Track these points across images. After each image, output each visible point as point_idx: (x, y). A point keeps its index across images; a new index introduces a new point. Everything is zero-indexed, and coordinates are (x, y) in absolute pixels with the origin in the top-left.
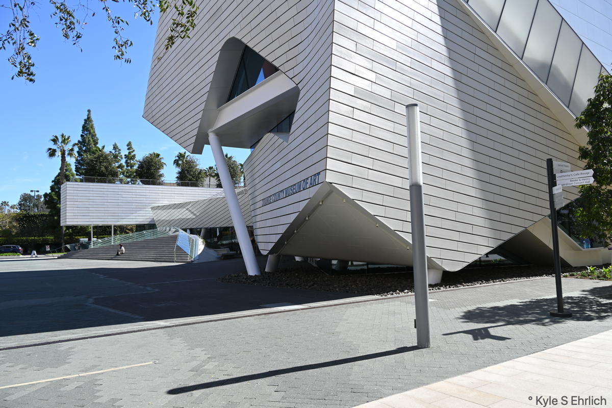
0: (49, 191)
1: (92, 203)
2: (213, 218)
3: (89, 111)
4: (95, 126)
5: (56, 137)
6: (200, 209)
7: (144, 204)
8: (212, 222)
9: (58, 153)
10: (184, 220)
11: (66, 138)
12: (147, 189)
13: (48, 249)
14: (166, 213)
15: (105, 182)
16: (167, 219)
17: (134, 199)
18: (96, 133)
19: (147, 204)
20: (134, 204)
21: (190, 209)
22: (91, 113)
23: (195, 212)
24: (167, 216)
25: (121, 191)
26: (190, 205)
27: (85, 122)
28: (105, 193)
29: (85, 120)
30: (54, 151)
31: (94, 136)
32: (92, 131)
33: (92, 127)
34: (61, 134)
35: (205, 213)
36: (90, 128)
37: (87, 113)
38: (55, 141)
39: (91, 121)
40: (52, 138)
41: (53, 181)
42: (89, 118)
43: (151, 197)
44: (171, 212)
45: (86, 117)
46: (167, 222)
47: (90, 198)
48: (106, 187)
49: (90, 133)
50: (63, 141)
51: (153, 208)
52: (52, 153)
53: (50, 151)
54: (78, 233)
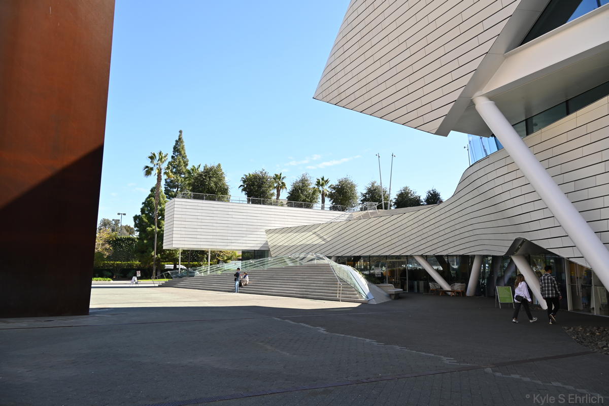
0: (139, 213)
1: (199, 224)
2: (351, 244)
3: (181, 132)
4: (186, 147)
5: (154, 154)
6: (333, 232)
7: (256, 227)
8: (349, 250)
9: (155, 172)
10: (308, 247)
11: (163, 155)
12: (259, 209)
14: (285, 237)
15: (214, 200)
16: (286, 244)
17: (244, 220)
18: (187, 154)
19: (259, 227)
20: (244, 226)
21: (319, 233)
22: (182, 134)
23: (325, 237)
24: (285, 241)
25: (231, 210)
26: (319, 228)
27: (176, 144)
28: (215, 212)
29: (176, 141)
30: (152, 169)
31: (184, 157)
32: (183, 152)
33: (183, 148)
34: (159, 152)
35: (340, 237)
36: (181, 149)
37: (179, 133)
38: (152, 158)
39: (182, 142)
40: (150, 155)
41: (143, 203)
42: (180, 139)
43: (262, 218)
44: (293, 236)
45: (177, 139)
46: (286, 248)
47: (199, 217)
48: (215, 206)
49: (180, 154)
50: (160, 159)
51: (268, 231)
52: (148, 171)
53: (146, 169)
54: (165, 258)
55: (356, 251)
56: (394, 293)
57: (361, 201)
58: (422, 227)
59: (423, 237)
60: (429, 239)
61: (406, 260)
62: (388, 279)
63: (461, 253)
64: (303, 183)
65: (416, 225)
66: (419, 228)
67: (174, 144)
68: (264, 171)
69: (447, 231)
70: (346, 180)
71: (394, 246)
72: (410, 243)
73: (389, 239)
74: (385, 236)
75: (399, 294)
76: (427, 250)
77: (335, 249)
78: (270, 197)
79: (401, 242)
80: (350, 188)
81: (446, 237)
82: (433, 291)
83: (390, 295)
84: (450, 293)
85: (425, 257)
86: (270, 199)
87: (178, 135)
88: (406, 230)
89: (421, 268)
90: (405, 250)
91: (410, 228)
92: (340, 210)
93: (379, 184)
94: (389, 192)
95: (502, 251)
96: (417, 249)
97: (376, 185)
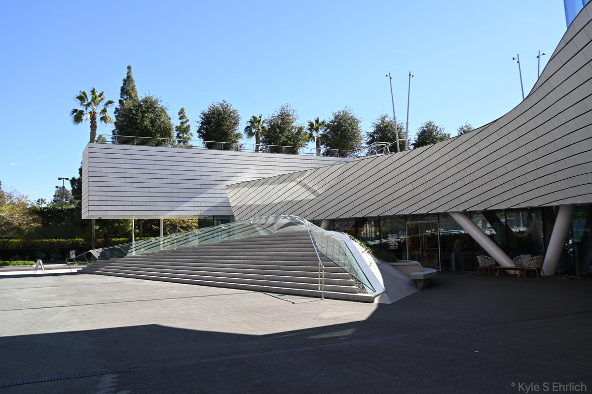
1: (129, 180)
3: (129, 68)
4: (137, 88)
5: (84, 93)
9: (87, 117)
11: (97, 94)
12: (218, 157)
13: (73, 255)
15: (150, 144)
17: (196, 173)
20: (196, 182)
22: (132, 70)
27: (124, 84)
28: (152, 162)
29: (124, 80)
30: (81, 112)
32: (133, 95)
33: (133, 89)
34: (91, 89)
36: (131, 91)
37: (127, 70)
38: (82, 98)
39: (132, 81)
40: (78, 94)
42: (129, 77)
43: (223, 170)
45: (125, 77)
48: (152, 153)
49: (131, 97)
50: (94, 100)
52: (78, 117)
53: (75, 114)
55: (358, 209)
56: (422, 278)
57: (368, 143)
58: (465, 164)
59: (467, 180)
60: (476, 184)
61: (437, 221)
62: (409, 251)
63: (536, 204)
64: (283, 120)
65: (455, 162)
66: (460, 167)
67: (122, 85)
68: (225, 104)
69: (510, 167)
70: (345, 114)
71: (417, 198)
72: (444, 192)
73: (410, 187)
74: (402, 184)
75: (430, 278)
76: (472, 202)
77: (325, 208)
78: (233, 139)
79: (430, 192)
80: (350, 125)
81: (508, 177)
82: (485, 269)
83: (415, 282)
84: (512, 272)
85: (469, 215)
86: (235, 142)
87: (127, 72)
88: (438, 171)
89: (463, 232)
90: (436, 204)
91: (443, 168)
92: (337, 156)
93: (392, 119)
94: (405, 130)
96: (457, 202)
97: (387, 119)
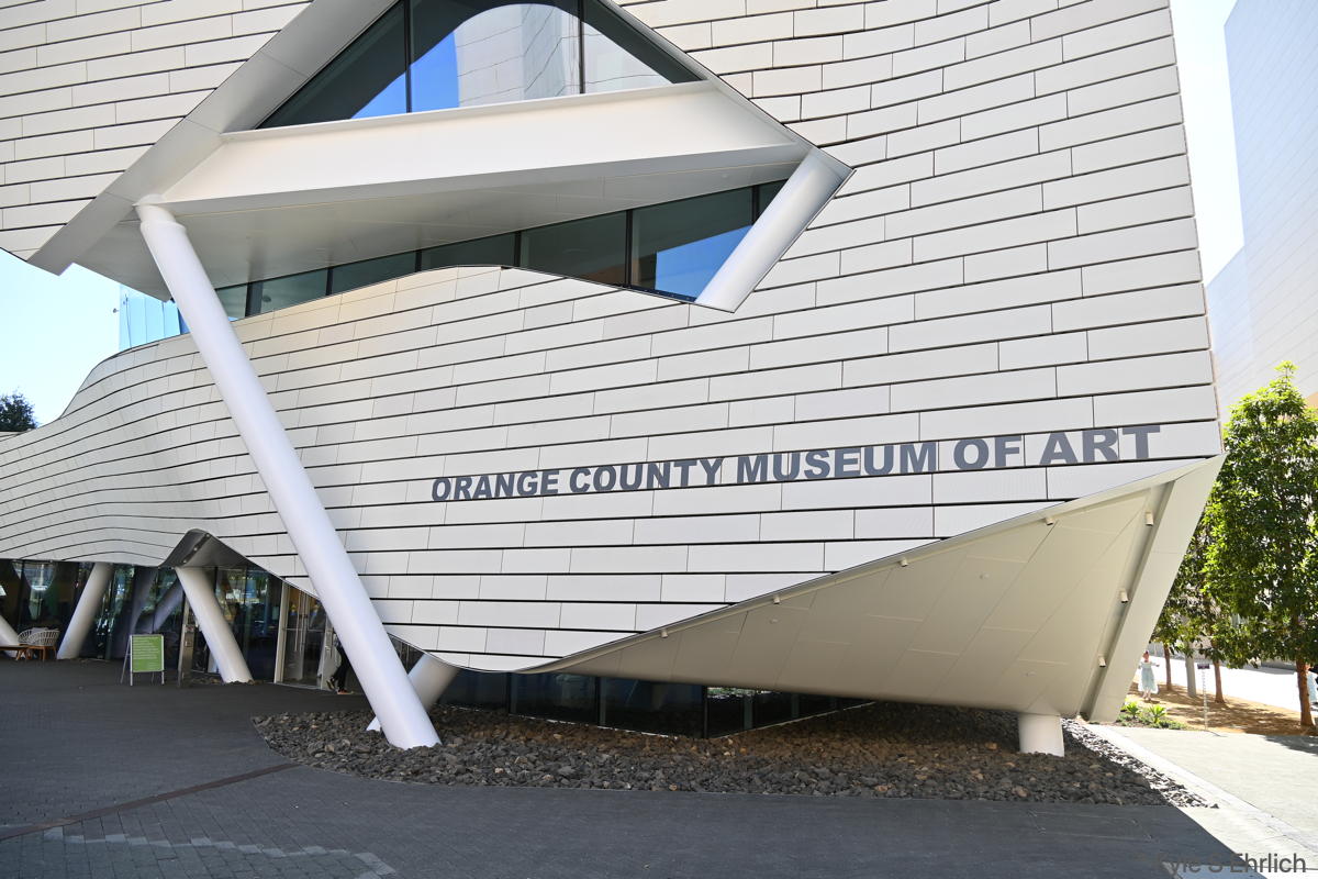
63: (59, 556)
84: (14, 653)
95: (156, 557)
